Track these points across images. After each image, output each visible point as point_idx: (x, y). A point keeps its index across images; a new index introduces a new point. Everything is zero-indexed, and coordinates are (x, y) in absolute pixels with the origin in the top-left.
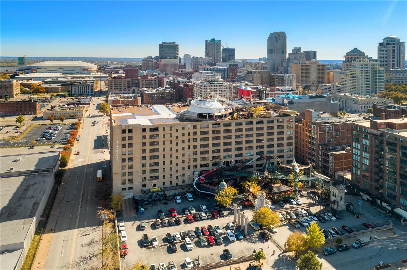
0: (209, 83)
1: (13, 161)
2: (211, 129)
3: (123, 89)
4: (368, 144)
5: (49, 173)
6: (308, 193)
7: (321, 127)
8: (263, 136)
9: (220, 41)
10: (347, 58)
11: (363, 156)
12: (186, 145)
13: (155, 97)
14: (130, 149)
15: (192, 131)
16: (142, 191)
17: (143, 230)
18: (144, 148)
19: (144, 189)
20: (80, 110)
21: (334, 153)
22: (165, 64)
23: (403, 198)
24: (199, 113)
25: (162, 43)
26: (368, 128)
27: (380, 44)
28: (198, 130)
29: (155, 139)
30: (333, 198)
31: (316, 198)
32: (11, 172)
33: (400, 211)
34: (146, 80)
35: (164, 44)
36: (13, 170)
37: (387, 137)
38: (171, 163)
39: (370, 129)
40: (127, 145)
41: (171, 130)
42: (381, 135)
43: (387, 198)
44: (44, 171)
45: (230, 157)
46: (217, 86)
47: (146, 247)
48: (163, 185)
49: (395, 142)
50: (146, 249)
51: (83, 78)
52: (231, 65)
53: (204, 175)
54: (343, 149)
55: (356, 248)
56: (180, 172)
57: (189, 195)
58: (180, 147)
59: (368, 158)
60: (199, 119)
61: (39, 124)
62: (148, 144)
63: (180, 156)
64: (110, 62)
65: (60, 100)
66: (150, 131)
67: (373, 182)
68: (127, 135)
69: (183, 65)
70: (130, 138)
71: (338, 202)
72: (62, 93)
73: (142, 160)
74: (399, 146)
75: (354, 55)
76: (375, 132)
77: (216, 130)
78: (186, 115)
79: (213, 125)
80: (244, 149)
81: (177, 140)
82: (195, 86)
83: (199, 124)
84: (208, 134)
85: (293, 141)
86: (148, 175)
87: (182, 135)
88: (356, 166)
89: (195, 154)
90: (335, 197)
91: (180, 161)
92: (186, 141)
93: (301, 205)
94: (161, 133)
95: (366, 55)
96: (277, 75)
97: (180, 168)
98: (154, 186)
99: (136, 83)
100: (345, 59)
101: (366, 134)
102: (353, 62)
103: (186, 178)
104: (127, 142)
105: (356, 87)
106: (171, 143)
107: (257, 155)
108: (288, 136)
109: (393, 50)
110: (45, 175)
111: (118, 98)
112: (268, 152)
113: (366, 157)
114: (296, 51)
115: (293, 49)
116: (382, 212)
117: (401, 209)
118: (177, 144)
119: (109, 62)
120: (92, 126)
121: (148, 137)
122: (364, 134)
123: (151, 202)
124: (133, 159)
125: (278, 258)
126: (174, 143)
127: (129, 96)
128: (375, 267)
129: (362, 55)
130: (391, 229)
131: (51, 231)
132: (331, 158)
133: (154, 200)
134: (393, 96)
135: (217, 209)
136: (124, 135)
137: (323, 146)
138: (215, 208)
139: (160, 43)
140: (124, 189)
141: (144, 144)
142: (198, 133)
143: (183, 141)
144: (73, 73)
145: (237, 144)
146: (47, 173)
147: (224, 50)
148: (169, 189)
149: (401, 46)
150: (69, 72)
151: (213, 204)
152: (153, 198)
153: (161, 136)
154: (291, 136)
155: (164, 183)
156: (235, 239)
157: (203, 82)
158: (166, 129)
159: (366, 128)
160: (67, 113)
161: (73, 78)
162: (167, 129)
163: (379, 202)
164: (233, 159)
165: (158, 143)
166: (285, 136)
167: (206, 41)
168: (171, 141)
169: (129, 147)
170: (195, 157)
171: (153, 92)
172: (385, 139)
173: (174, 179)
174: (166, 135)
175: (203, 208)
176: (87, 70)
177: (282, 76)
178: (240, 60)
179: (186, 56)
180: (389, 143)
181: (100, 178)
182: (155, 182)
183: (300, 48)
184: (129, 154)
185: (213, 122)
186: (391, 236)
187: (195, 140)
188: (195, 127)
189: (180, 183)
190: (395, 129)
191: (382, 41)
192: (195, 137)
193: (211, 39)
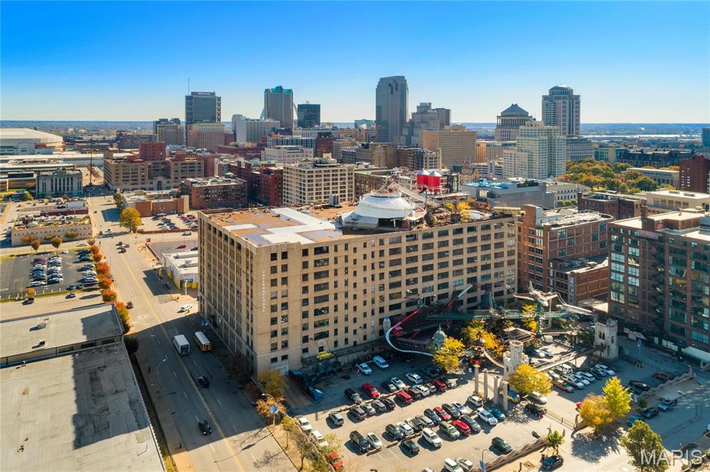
0: (315, 166)
1: (31, 330)
2: (404, 244)
3: (139, 181)
4: (637, 255)
5: (117, 345)
6: (555, 337)
7: (552, 233)
8: (476, 251)
9: (290, 91)
10: (502, 120)
11: (630, 273)
12: (368, 275)
13: (211, 193)
14: (285, 287)
15: (377, 249)
16: (303, 360)
17: (341, 425)
18: (305, 284)
19: (306, 356)
20: (83, 224)
21: (575, 271)
22: (199, 134)
23: (697, 331)
24: (381, 217)
25: (190, 94)
26: (638, 229)
27: (545, 98)
28: (387, 248)
29: (323, 267)
30: (599, 341)
31: (567, 343)
32: (43, 350)
33: (693, 351)
34: (182, 164)
35: (194, 96)
36: (45, 345)
37: (670, 242)
38: (346, 306)
39: (642, 232)
40: (279, 281)
41: (346, 249)
42: (662, 240)
43: (671, 334)
44: (104, 343)
45: (431, 289)
46: (329, 171)
47: (366, 451)
48: (335, 346)
49: (684, 248)
50: (367, 455)
51: (44, 162)
52: (320, 134)
53: (400, 323)
54: (583, 265)
55: (665, 411)
56: (360, 323)
57: (379, 360)
58: (359, 280)
59: (638, 275)
60: (381, 228)
61: (12, 256)
62: (311, 277)
63: (360, 294)
64: (72, 129)
65: (20, 206)
66: (315, 254)
67: (647, 310)
68: (279, 262)
69: (231, 135)
70: (285, 268)
71: (609, 347)
72: (13, 192)
73: (303, 305)
74: (691, 254)
75: (512, 116)
76: (650, 234)
77: (411, 246)
78: (357, 223)
79: (407, 236)
80: (451, 274)
81: (355, 266)
82: (288, 173)
83: (387, 237)
84: (400, 253)
85: (515, 257)
86: (311, 332)
87: (362, 257)
88: (617, 291)
89: (382, 288)
90: (604, 338)
91: (359, 303)
92: (369, 268)
93: (552, 357)
94: (331, 255)
95: (529, 115)
96: (411, 150)
97: (359, 315)
98: (321, 349)
99: (163, 170)
100: (500, 122)
101: (634, 238)
102: (522, 127)
103: (369, 330)
104: (279, 275)
105: (527, 167)
106: (347, 273)
107: (468, 283)
108: (510, 249)
109: (564, 107)
110: (110, 348)
111: (142, 198)
112: (483, 277)
113: (634, 274)
114: (424, 108)
115: (419, 105)
116: (666, 355)
117: (694, 347)
118: (355, 273)
119: (70, 129)
120: (119, 252)
121: (311, 264)
122: (630, 240)
123: (320, 377)
124: (289, 305)
125: (573, 440)
126: (351, 271)
127: (160, 193)
128: (704, 433)
129: (524, 114)
130: (692, 379)
131: (181, 448)
132: (572, 280)
133: (324, 374)
134: (584, 180)
135: (435, 378)
136: (274, 263)
137: (557, 262)
138: (432, 376)
139: (187, 95)
140: (274, 360)
141: (305, 277)
142: (387, 253)
143: (365, 268)
144: (14, 152)
145: (441, 267)
146: (114, 346)
147: (301, 107)
148: (346, 353)
149: (575, 101)
150: (6, 150)
151: (427, 370)
152: (322, 371)
153: (332, 261)
154: (513, 248)
155: (336, 343)
156: (496, 420)
157: (302, 164)
158: (339, 249)
159: (633, 230)
160: (59, 231)
161: (24, 162)
162: (341, 248)
163: (656, 340)
164: (435, 293)
165: (326, 274)
166: (505, 250)
167: (267, 91)
168: (346, 269)
169: (283, 284)
170: (381, 293)
171: (208, 185)
172: (667, 244)
173: (350, 334)
174: (339, 259)
175: (414, 378)
176: (44, 146)
177: (420, 152)
178: (329, 124)
179: (236, 118)
180: (673, 251)
181: (207, 346)
182: (322, 342)
183: (430, 104)
184: (282, 297)
185: (408, 233)
186: (698, 388)
187: (382, 265)
188: (382, 242)
189: (360, 340)
190: (677, 229)
191: (548, 94)
192: (382, 259)
193: (274, 88)
